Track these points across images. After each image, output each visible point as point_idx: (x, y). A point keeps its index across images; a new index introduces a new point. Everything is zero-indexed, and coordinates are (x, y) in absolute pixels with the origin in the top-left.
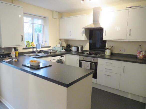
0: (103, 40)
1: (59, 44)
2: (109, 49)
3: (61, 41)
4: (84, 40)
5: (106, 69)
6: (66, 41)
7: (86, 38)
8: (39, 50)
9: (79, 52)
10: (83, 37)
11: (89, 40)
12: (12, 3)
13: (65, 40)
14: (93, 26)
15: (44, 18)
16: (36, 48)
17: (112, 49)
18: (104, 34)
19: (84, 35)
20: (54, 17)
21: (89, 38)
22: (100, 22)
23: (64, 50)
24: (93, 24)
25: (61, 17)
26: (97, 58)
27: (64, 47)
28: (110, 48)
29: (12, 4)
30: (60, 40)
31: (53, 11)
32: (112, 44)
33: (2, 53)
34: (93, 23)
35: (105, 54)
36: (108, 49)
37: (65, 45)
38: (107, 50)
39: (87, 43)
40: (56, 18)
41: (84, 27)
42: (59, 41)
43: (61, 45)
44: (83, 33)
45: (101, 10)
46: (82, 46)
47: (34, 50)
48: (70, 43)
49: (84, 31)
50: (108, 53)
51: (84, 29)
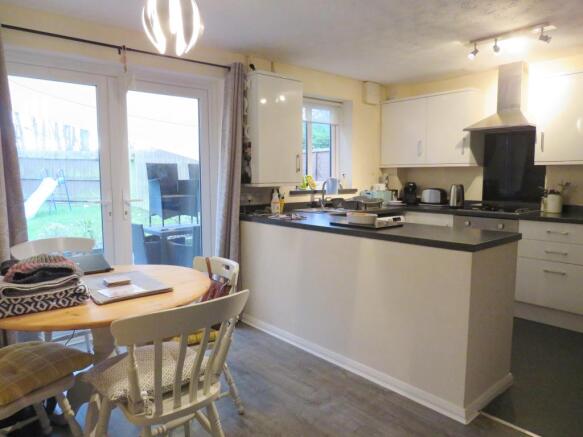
0: (536, 164)
1: (381, 181)
2: (558, 193)
3: (386, 175)
4: (467, 165)
5: (547, 252)
6: (403, 172)
7: (474, 161)
8: (329, 197)
9: (451, 204)
10: (465, 158)
11: (482, 169)
12: (273, 70)
13: (398, 169)
14: (498, 123)
15: (338, 105)
16: (323, 192)
17: (565, 192)
18: (537, 146)
19: (468, 151)
20: (369, 101)
21: (482, 161)
22: (522, 109)
23: (395, 202)
24: (497, 117)
25: (388, 99)
26: (516, 218)
27: (396, 191)
28: (559, 189)
29: (272, 74)
30: (383, 170)
31: (365, 82)
32: (566, 177)
33: (248, 204)
34: (498, 112)
35: (542, 209)
36: (552, 192)
37: (398, 186)
38: (550, 196)
39: (474, 177)
40: (374, 102)
41: (467, 126)
42: (378, 173)
43: (387, 186)
44: (464, 145)
45: (526, 70)
46: (462, 187)
47: (317, 198)
48: (418, 180)
49: (469, 140)
50: (551, 204)
51: (467, 133)
